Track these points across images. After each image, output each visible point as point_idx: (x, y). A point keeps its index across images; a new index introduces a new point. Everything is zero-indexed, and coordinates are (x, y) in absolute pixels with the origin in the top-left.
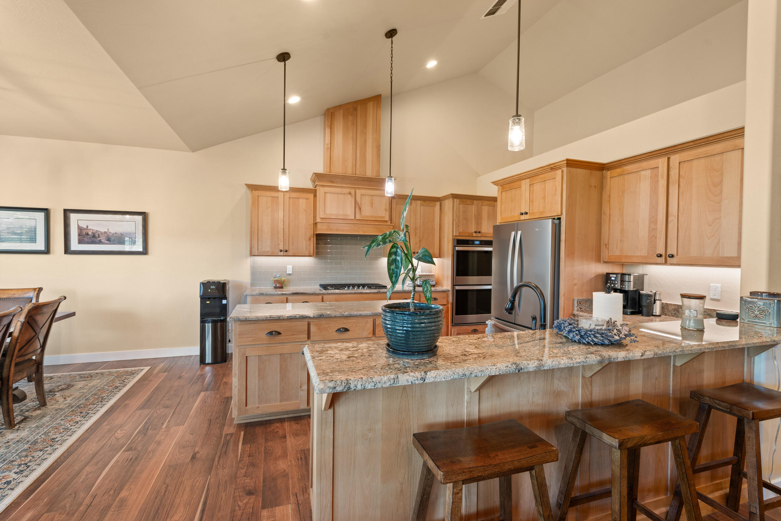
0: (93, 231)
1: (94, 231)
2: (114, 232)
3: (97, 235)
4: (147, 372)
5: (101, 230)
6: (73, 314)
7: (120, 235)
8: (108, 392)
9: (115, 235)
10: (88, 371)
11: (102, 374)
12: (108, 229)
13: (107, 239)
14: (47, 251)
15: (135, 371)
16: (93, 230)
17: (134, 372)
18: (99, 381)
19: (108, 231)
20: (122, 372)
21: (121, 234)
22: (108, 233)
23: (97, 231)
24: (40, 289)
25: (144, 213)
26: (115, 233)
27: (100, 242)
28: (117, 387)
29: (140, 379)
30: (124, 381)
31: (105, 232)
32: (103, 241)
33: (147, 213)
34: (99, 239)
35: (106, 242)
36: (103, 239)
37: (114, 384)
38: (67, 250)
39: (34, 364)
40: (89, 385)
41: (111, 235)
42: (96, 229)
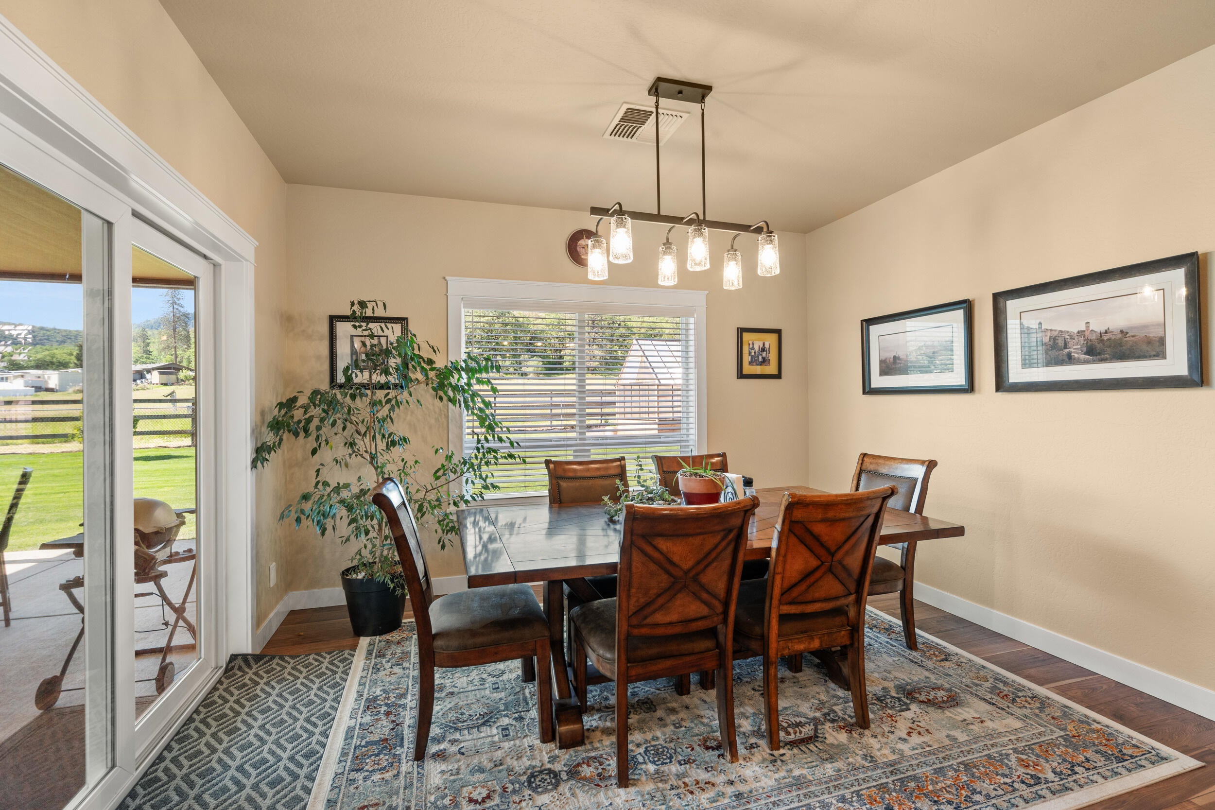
0: (1053, 332)
1: (1055, 334)
2: (1103, 329)
3: (1061, 343)
4: (1175, 777)
5: (1070, 330)
6: (958, 531)
7: (1120, 336)
8: (1003, 780)
9: (1106, 337)
10: (1026, 677)
11: (1044, 704)
12: (1088, 323)
13: (1085, 349)
14: (970, 387)
15: (1135, 752)
16: (1051, 330)
17: (1129, 751)
18: (1018, 724)
19: (1088, 327)
20: (1093, 731)
21: (1122, 332)
22: (1087, 333)
23: (1061, 331)
24: (931, 465)
25: (1193, 255)
26: (1106, 332)
27: (1070, 360)
28: (1037, 780)
29: (1130, 793)
30: (1076, 769)
31: (1079, 332)
32: (1076, 355)
33: (1206, 255)
34: (1066, 351)
35: (1083, 357)
36: (1076, 349)
37: (1042, 761)
38: (1002, 384)
39: (842, 626)
40: (989, 724)
41: (1094, 337)
42: (1059, 328)
